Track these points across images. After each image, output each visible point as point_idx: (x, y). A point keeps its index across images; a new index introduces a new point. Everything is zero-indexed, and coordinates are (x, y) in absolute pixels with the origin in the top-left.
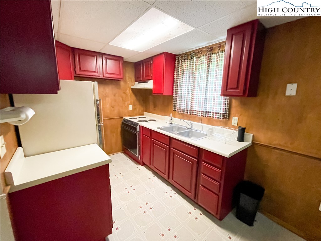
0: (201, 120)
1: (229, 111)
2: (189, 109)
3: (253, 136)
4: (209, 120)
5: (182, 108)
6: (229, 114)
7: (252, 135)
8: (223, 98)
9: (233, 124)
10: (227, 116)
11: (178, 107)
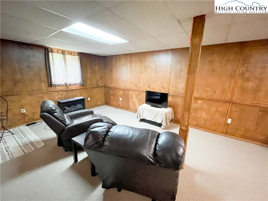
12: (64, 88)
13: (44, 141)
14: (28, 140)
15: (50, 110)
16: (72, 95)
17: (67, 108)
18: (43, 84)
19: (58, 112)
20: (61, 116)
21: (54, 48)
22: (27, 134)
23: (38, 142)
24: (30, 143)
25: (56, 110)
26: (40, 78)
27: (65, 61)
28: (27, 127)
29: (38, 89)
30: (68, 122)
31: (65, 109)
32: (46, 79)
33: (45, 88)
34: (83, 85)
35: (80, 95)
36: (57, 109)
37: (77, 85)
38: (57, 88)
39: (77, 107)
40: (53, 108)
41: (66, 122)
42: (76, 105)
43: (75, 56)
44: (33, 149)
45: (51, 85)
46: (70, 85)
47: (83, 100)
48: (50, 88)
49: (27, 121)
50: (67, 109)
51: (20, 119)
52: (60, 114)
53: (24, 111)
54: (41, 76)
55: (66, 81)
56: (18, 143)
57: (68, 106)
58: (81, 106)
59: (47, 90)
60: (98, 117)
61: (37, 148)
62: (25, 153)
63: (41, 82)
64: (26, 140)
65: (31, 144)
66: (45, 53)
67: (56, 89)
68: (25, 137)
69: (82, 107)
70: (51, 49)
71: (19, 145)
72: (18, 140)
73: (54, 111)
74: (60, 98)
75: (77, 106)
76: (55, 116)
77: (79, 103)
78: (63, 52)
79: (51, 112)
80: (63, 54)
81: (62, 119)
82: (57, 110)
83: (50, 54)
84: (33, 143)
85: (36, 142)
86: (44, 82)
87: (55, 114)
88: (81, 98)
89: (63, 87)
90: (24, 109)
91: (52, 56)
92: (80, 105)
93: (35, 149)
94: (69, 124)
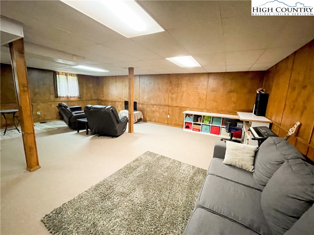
14: (47, 128)
16: (71, 104)
18: (52, 96)
21: (60, 72)
27: (67, 80)
29: (48, 99)
32: (53, 92)
34: (80, 98)
37: (75, 97)
43: (74, 77)
44: (53, 130)
46: (70, 97)
49: (40, 120)
54: (51, 90)
59: (54, 100)
62: (48, 131)
63: (50, 94)
66: (54, 75)
67: (60, 99)
68: (43, 127)
72: (40, 128)
79: (65, 107)
80: (66, 75)
83: (57, 75)
88: (79, 106)
89: (65, 99)
90: (39, 112)
91: (59, 77)
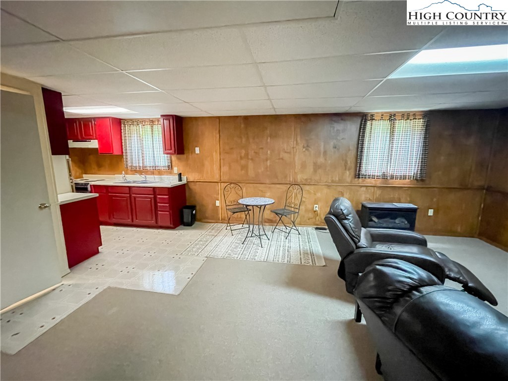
0: (153, 173)
1: (171, 164)
2: (141, 165)
3: (187, 177)
4: (159, 172)
5: (134, 165)
6: (172, 166)
7: (185, 177)
8: (166, 155)
9: (175, 172)
10: (171, 167)
11: (129, 164)
12: (379, 183)
13: (326, 259)
14: (310, 249)
15: (339, 212)
16: (392, 196)
17: (375, 219)
18: (348, 173)
19: (351, 220)
20: (354, 228)
21: (377, 113)
22: (311, 241)
23: (319, 257)
24: (311, 253)
25: (348, 216)
26: (346, 162)
27: (392, 132)
28: (315, 231)
29: (339, 180)
30: (363, 242)
31: (372, 220)
32: (353, 166)
33: (349, 180)
34: (422, 180)
35: (409, 199)
36: (350, 214)
37: (407, 178)
38: (368, 180)
39: (395, 223)
40: (344, 212)
41: (359, 241)
42: (395, 218)
43: (415, 120)
44: (311, 263)
45: (359, 175)
46: (392, 177)
47: (414, 211)
48: (356, 179)
49: (317, 223)
50: (375, 222)
51: (312, 218)
52: (353, 224)
53: (317, 209)
54: (348, 159)
55: (384, 170)
56: (300, 248)
57: (379, 217)
58: (406, 222)
59: (351, 182)
60: (434, 258)
61: (315, 264)
62: (301, 263)
63: (346, 169)
64: (308, 248)
65: (311, 255)
66: (361, 124)
67: (364, 182)
68: (309, 243)
69: (408, 226)
70: (372, 115)
71: (300, 250)
72: (301, 244)
73: (344, 217)
74: (368, 199)
75: (397, 221)
76: (345, 225)
77: (403, 216)
78: (392, 117)
79: (341, 217)
80: (392, 120)
81: (354, 234)
82: (350, 216)
83: (369, 123)
84: (313, 255)
85: (317, 256)
86: (349, 170)
87: (346, 221)
88: (411, 206)
89: (377, 181)
90: (317, 206)
91: (371, 126)
92: (404, 220)
93: (313, 264)
94: (364, 246)
